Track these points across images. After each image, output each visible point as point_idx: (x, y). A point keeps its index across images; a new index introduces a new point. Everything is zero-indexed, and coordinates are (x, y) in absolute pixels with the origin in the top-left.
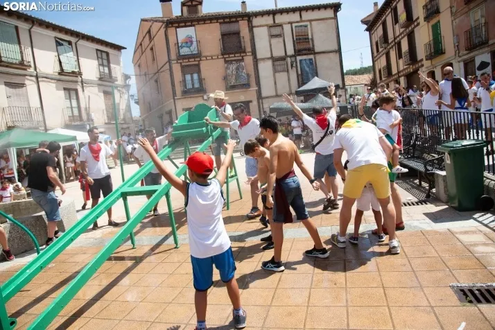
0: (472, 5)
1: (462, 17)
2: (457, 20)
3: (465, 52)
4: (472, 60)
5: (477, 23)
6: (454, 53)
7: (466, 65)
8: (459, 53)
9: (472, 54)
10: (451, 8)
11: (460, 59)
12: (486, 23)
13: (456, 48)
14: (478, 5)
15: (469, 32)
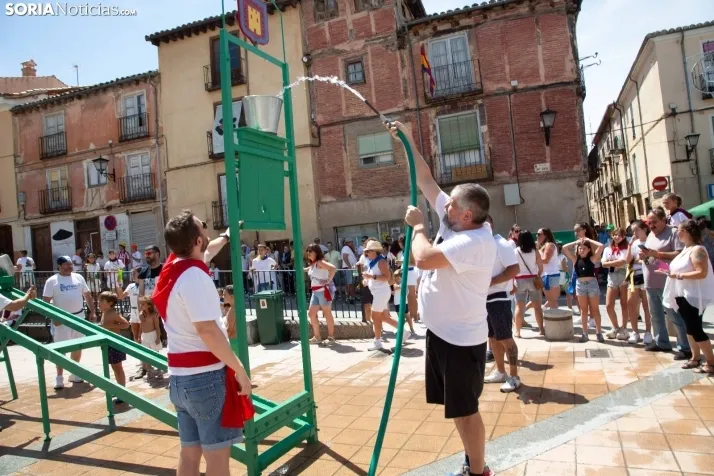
0: (50, 163)
1: (34, 172)
2: (24, 174)
3: (39, 215)
4: (47, 227)
5: (55, 186)
6: (16, 214)
7: (34, 230)
8: (25, 214)
9: (47, 220)
10: (15, 156)
11: (28, 223)
12: (68, 188)
13: (21, 208)
14: (59, 165)
15: (44, 194)
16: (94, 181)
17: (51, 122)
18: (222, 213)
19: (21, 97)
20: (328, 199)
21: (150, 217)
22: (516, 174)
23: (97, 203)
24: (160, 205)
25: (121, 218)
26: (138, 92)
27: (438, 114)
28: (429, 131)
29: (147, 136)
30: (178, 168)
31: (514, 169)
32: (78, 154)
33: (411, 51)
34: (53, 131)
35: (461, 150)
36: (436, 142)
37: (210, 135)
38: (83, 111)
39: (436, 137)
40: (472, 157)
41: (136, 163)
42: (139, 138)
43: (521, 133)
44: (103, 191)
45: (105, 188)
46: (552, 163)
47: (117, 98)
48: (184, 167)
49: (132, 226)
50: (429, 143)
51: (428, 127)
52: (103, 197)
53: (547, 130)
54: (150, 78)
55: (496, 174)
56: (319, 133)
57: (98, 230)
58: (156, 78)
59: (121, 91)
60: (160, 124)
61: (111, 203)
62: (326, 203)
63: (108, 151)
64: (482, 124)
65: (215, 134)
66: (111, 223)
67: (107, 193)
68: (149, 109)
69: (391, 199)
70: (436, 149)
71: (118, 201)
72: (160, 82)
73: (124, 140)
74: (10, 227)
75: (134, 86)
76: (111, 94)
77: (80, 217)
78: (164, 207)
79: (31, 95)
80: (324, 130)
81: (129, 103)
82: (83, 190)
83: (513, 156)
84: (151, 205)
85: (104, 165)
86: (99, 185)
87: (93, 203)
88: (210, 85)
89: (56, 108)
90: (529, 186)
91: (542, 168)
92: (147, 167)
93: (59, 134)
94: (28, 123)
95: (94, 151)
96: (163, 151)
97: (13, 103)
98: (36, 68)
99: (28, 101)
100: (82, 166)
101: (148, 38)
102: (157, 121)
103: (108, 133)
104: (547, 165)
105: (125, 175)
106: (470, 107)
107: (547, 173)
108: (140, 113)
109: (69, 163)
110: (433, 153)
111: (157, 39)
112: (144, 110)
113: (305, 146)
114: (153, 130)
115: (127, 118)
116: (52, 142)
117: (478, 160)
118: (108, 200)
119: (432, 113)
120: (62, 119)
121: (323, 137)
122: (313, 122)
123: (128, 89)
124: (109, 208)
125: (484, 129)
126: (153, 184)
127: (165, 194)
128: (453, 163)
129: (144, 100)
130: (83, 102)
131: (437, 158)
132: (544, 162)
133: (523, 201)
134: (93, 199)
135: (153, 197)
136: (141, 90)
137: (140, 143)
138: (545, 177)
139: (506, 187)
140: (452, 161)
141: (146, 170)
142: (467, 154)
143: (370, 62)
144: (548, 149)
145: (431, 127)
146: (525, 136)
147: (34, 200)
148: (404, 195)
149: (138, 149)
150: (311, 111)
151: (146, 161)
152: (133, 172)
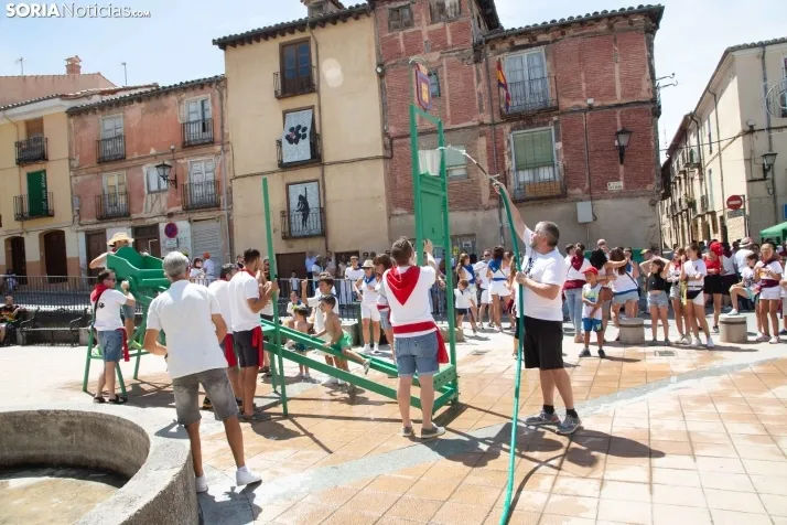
0: (107, 167)
1: (90, 176)
2: (79, 178)
3: (95, 220)
4: (102, 234)
5: (112, 191)
6: (71, 219)
7: (89, 236)
8: (80, 219)
9: (104, 225)
10: (70, 159)
11: (81, 228)
12: (127, 193)
13: (76, 213)
14: (116, 170)
15: (101, 198)
16: (154, 187)
17: (109, 124)
18: (290, 223)
19: (76, 97)
20: (399, 211)
21: (213, 225)
22: (590, 191)
23: (157, 210)
24: (225, 213)
25: (183, 226)
26: (202, 96)
27: (512, 130)
28: (503, 146)
29: (212, 142)
30: (244, 176)
31: (587, 186)
32: (137, 159)
33: (487, 66)
34: (111, 134)
35: (535, 166)
36: (510, 157)
37: (279, 143)
38: (143, 115)
39: (510, 152)
40: (546, 174)
41: (200, 169)
42: (203, 144)
43: (596, 151)
44: (164, 197)
45: (167, 194)
46: (625, 182)
47: (180, 102)
48: (252, 175)
49: (194, 235)
50: (503, 159)
51: (503, 141)
52: (164, 204)
53: (621, 149)
54: (217, 83)
55: (569, 191)
56: (391, 144)
57: (158, 237)
58: (222, 83)
59: (184, 95)
60: (226, 131)
61: (172, 210)
62: (397, 215)
63: (171, 156)
64: (557, 140)
65: (285, 142)
66: (172, 231)
67: (168, 200)
68: (214, 114)
69: (463, 213)
70: (510, 164)
71: (180, 208)
72: (226, 87)
73: (188, 146)
74: (63, 232)
75: (198, 90)
76: (173, 98)
77: (139, 224)
78: (229, 215)
79: (86, 96)
80: (396, 142)
81: (193, 107)
82: (142, 196)
83: (587, 174)
84: (216, 214)
85: (167, 170)
86: (160, 191)
87: (152, 210)
88: (280, 93)
89: (114, 110)
90: (602, 204)
91: (615, 186)
92: (211, 174)
93: (119, 137)
94: (84, 126)
95: (155, 156)
96: (229, 158)
97: (68, 104)
98: (80, 64)
99: (84, 102)
100: (142, 171)
101: (214, 42)
102: (222, 127)
103: (170, 138)
104: (621, 184)
105: (187, 182)
106: (545, 124)
107: (621, 192)
108: (204, 119)
109: (129, 168)
110: (507, 169)
111: (224, 44)
112: (208, 115)
113: (377, 158)
114: (218, 137)
115: (190, 123)
116: (109, 146)
117: (552, 176)
118: (169, 207)
119: (507, 128)
120: (120, 122)
121: (395, 150)
122: (385, 134)
123: (192, 93)
124: (170, 215)
125: (559, 145)
126: (218, 192)
127: (230, 202)
128: (527, 179)
129: (208, 105)
130: (143, 105)
131: (512, 174)
132: (618, 180)
133: (595, 218)
134: (153, 205)
135: (217, 205)
136: (206, 95)
137: (204, 150)
138: (618, 195)
139: (579, 204)
140: (525, 176)
141: (210, 177)
142: (541, 170)
143: (445, 75)
144: (622, 168)
145: (506, 142)
146: (599, 154)
147: (90, 205)
148: (476, 209)
149: (202, 155)
150: (384, 122)
151: (210, 167)
152: (195, 179)
